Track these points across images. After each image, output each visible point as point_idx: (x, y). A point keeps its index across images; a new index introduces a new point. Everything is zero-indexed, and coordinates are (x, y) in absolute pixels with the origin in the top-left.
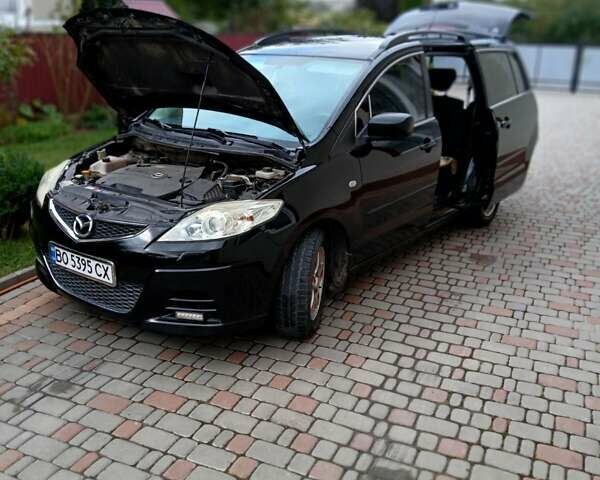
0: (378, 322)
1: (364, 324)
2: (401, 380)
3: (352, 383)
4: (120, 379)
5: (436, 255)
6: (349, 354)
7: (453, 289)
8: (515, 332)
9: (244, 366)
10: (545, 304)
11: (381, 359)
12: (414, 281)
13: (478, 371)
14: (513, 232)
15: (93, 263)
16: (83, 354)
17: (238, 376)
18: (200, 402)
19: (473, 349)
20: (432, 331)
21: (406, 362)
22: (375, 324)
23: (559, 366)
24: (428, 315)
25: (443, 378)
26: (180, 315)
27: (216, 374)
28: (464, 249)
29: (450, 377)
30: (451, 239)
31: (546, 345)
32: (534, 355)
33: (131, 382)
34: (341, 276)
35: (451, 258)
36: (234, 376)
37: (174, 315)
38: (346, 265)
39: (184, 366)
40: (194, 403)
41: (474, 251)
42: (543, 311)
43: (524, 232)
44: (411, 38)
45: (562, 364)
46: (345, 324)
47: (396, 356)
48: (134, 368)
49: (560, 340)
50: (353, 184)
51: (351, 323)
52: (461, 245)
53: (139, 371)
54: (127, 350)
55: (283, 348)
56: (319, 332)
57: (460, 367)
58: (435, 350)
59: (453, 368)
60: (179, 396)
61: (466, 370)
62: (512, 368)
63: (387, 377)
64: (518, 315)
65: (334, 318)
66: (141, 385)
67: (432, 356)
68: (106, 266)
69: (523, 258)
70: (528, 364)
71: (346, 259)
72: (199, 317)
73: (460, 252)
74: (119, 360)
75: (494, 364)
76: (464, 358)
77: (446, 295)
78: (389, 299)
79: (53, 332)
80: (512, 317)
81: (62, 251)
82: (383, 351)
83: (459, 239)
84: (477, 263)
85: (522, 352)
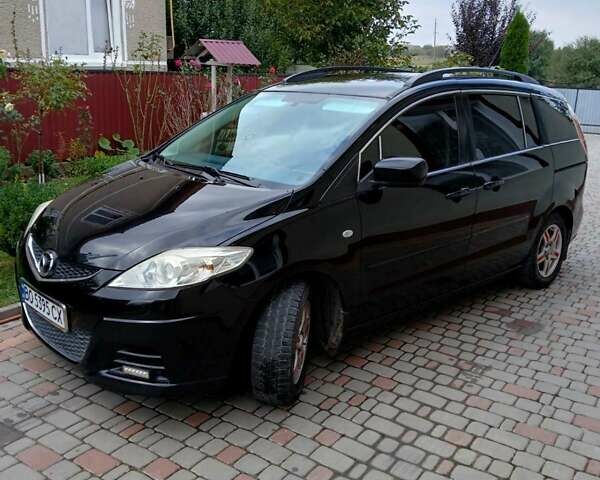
0: (372, 393)
1: (356, 393)
2: (373, 468)
3: (314, 464)
4: (64, 430)
5: (472, 318)
6: (324, 429)
7: (479, 360)
8: (535, 420)
9: (199, 430)
10: (584, 387)
11: (360, 438)
12: (435, 346)
13: (471, 466)
14: (574, 297)
15: (50, 305)
16: (43, 397)
17: (187, 443)
18: (132, 468)
19: (475, 437)
20: (434, 409)
21: (388, 445)
22: (368, 394)
23: (576, 471)
24: (437, 389)
25: (425, 470)
26: (127, 370)
27: (165, 436)
28: (509, 313)
29: (434, 471)
30: (499, 299)
31: (568, 441)
32: (549, 452)
33: (72, 435)
34: (336, 336)
35: (489, 323)
36: (183, 442)
37: (121, 370)
38: (341, 325)
39: (136, 423)
40: (126, 468)
41: (519, 316)
42: (580, 397)
43: (587, 298)
44: (445, 76)
45: (581, 468)
46: (334, 390)
47: (379, 436)
48: (84, 419)
49: (589, 437)
50: (348, 233)
51: (342, 389)
52: (508, 307)
53: (88, 423)
54: (87, 398)
55: (253, 413)
56: (302, 397)
57: (451, 459)
58: (428, 434)
59: (442, 459)
60: (114, 458)
61: (456, 463)
62: (515, 467)
63: (357, 462)
64: (545, 399)
65: (325, 382)
66: (82, 440)
67: (423, 442)
68: (59, 309)
69: (576, 328)
70: (536, 463)
71: (341, 317)
72: (145, 374)
73: (503, 316)
74: (73, 409)
75: (493, 459)
76: (459, 447)
77: (467, 367)
78: (397, 365)
79: (26, 370)
80: (538, 401)
81: (29, 289)
82: (366, 429)
83: (507, 301)
84: (518, 331)
85: (535, 447)
